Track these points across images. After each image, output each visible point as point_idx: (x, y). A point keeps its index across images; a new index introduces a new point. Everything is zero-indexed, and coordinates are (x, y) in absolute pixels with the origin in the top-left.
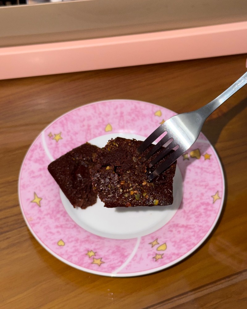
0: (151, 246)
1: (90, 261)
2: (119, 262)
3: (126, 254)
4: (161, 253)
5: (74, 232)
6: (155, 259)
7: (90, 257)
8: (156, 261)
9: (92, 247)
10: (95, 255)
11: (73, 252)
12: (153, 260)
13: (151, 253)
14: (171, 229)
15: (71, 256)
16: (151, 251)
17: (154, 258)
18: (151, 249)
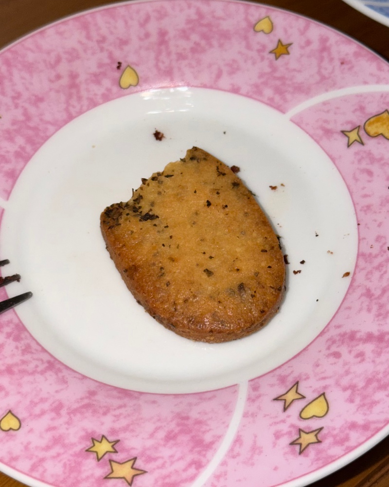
0: (280, 405)
1: (100, 472)
2: (190, 465)
3: (208, 438)
4: (315, 424)
5: (47, 385)
6: (297, 448)
7: (99, 460)
8: (300, 453)
9: (103, 425)
10: (116, 452)
11: (48, 448)
12: (293, 452)
13: (284, 428)
14: (334, 349)
15: (42, 460)
16: (284, 421)
17: (293, 443)
18: (283, 416)
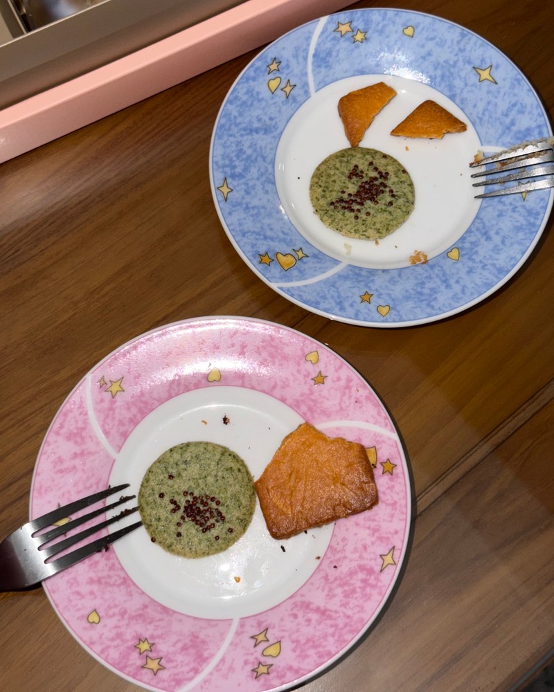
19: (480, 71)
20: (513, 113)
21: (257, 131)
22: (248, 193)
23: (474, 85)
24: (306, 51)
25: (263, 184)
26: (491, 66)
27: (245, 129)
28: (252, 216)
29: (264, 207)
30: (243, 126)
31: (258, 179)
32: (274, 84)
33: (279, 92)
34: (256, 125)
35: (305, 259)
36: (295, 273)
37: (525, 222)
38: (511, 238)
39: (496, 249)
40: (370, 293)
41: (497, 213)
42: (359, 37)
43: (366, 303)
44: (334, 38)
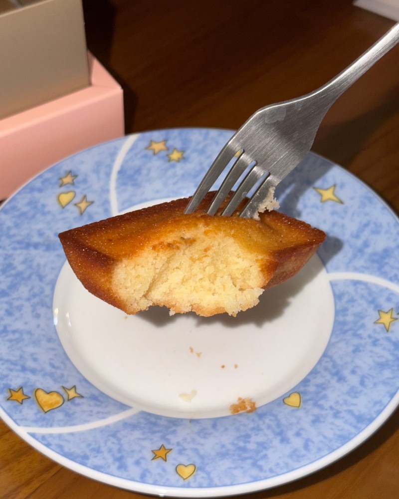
19: (322, 192)
20: (366, 234)
21: (36, 246)
22: (9, 313)
23: (315, 206)
24: (110, 167)
25: (34, 307)
26: (335, 186)
27: (19, 242)
28: (11, 341)
29: (29, 333)
30: (18, 238)
31: (28, 299)
32: (65, 198)
33: (71, 207)
34: (36, 239)
35: (78, 401)
36: (59, 416)
37: (390, 357)
38: (373, 377)
39: (353, 392)
40: (168, 447)
41: (351, 348)
42: (175, 156)
43: (159, 460)
44: (145, 156)
